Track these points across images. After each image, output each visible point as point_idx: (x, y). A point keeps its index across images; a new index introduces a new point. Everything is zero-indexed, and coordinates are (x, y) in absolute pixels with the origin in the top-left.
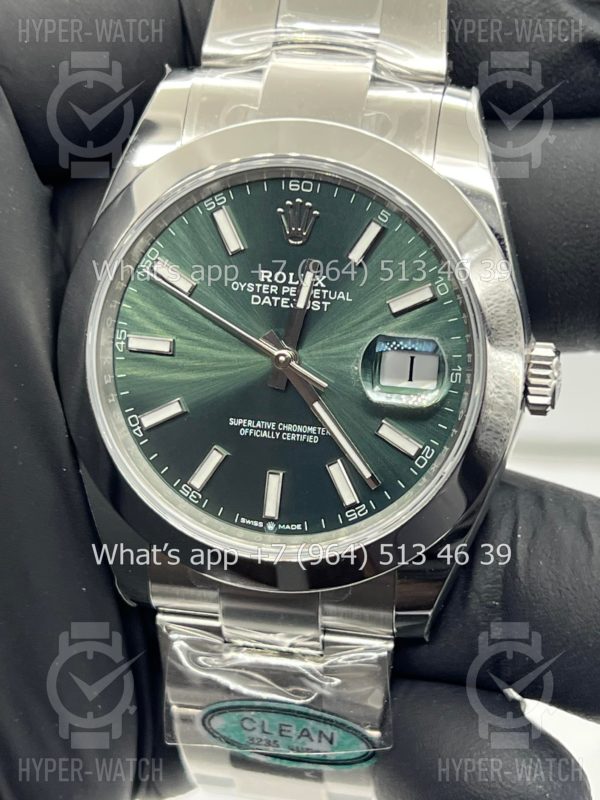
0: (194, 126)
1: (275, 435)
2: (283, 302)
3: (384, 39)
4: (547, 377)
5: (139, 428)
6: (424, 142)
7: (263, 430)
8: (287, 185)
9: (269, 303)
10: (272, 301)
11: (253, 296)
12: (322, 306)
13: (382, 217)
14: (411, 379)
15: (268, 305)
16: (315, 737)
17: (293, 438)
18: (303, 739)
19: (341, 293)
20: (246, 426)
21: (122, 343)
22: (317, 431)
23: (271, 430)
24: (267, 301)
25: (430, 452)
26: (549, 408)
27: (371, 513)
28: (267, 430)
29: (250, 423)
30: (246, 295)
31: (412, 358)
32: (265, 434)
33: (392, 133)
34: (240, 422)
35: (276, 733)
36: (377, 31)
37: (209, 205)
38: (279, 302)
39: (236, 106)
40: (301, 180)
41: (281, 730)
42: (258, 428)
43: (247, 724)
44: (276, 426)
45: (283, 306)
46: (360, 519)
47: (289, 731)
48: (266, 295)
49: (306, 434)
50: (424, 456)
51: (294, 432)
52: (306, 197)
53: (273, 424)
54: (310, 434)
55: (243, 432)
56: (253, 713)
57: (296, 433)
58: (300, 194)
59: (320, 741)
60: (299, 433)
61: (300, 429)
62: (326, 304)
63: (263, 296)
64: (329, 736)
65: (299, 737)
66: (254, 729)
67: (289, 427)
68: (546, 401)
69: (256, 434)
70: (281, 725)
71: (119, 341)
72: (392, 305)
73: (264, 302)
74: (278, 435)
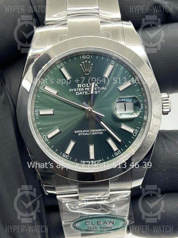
0: (50, 43)
1: (89, 134)
2: (86, 93)
3: (101, 9)
4: (168, 103)
5: (46, 139)
6: (121, 38)
7: (85, 133)
8: (82, 57)
9: (82, 94)
10: (83, 93)
11: (76, 93)
12: (98, 92)
13: (112, 62)
14: (125, 110)
15: (81, 94)
16: (108, 223)
17: (95, 134)
18: (104, 224)
19: (103, 87)
20: (80, 133)
21: (37, 113)
22: (102, 130)
23: (88, 132)
24: (81, 93)
25: (137, 131)
26: (169, 112)
27: (122, 152)
28: (87, 132)
29: (81, 131)
30: (74, 92)
31: (125, 104)
32: (86, 134)
33: (111, 37)
34: (78, 131)
35: (96, 224)
36: (98, 8)
37: (59, 67)
38: (85, 93)
39: (61, 35)
40: (86, 55)
41: (98, 223)
42: (84, 132)
43: (87, 223)
44: (89, 131)
45: (86, 94)
46: (119, 155)
47: (100, 223)
48: (80, 91)
49: (99, 132)
50: (135, 132)
51: (95, 132)
52: (88, 60)
53: (88, 131)
54: (100, 132)
55: (79, 134)
56: (89, 220)
57: (96, 132)
58: (86, 59)
59: (110, 224)
60: (97, 132)
61: (97, 130)
62: (99, 91)
63: (79, 92)
64: (112, 222)
65: (103, 224)
66: (89, 224)
67: (93, 131)
68: (168, 110)
69: (83, 134)
70: (98, 221)
71: (36, 113)
72: (119, 89)
73: (80, 94)
74: (90, 134)
